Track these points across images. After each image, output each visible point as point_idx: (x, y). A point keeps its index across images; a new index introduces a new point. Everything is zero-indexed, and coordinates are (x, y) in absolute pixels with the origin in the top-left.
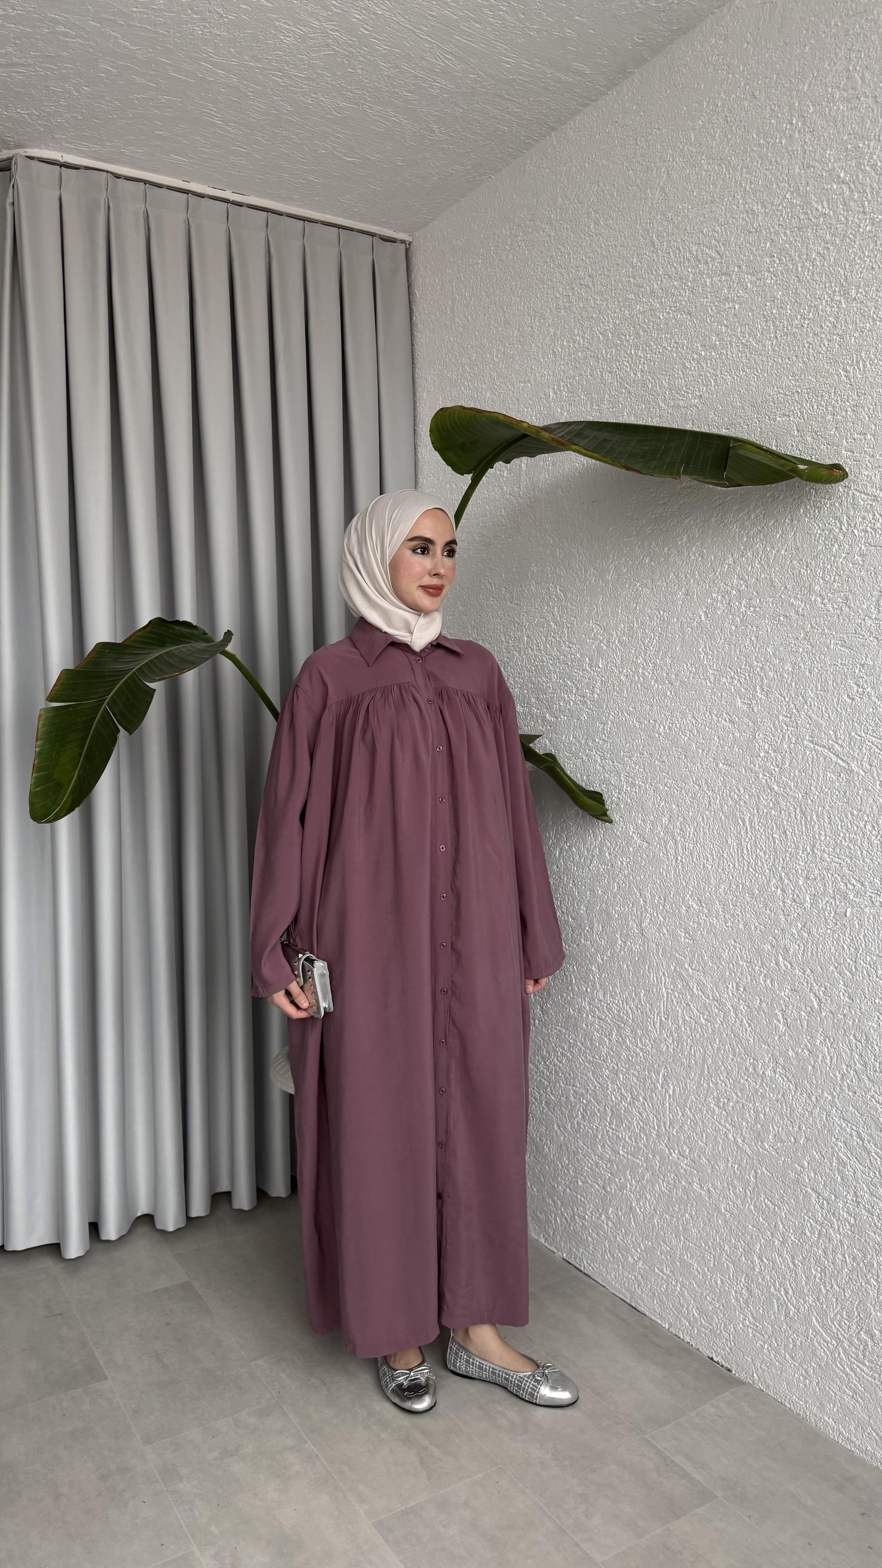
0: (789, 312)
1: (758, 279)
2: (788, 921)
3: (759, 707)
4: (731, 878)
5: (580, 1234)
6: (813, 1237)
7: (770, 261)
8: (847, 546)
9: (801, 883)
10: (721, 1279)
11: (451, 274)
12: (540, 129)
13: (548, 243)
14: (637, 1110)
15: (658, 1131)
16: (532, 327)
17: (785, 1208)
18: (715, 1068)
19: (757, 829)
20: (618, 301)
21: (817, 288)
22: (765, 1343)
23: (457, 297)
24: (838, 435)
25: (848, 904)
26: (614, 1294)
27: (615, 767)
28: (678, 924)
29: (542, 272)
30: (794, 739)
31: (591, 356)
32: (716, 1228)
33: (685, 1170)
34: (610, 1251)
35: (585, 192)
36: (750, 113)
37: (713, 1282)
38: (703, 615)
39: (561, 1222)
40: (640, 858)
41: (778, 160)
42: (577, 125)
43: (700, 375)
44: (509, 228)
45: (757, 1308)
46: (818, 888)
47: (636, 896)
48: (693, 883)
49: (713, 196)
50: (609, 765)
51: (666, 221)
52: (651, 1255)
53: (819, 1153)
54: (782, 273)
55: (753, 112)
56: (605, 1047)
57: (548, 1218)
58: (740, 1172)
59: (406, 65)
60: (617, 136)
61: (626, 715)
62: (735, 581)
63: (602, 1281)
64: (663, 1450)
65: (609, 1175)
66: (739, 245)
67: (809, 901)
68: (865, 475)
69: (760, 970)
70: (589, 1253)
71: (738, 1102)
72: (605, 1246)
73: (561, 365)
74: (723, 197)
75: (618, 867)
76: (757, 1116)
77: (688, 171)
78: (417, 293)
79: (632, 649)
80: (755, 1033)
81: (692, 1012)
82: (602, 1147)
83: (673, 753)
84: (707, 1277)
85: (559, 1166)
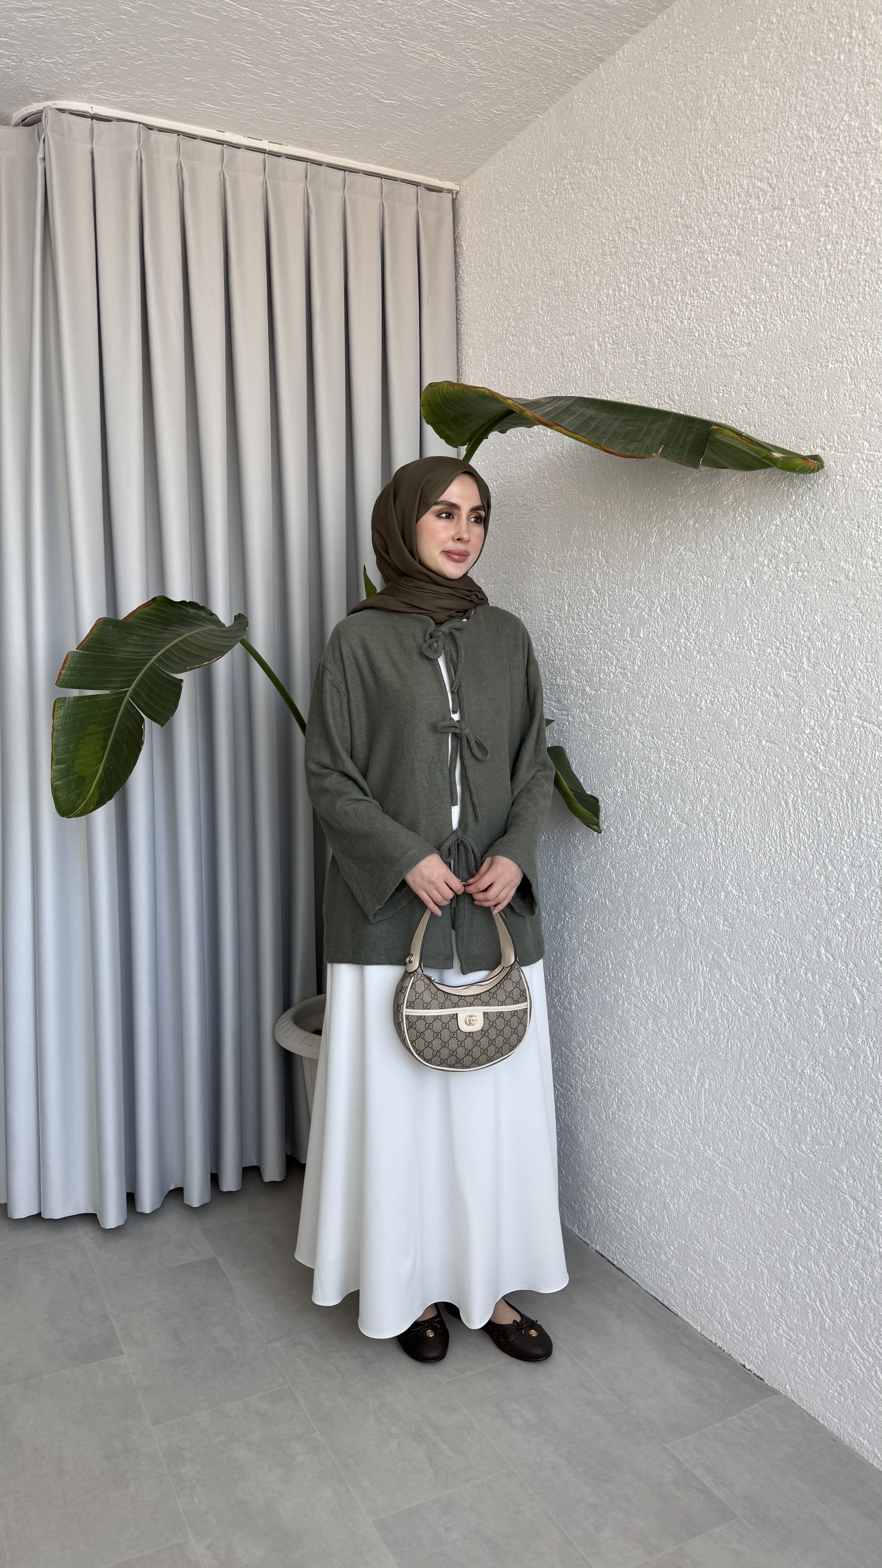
0: (844, 247)
1: (811, 213)
2: (831, 910)
3: (806, 680)
4: (772, 863)
5: (614, 1227)
6: (851, 1247)
7: (826, 192)
9: (845, 870)
10: (755, 1284)
11: (497, 222)
12: (586, 61)
13: (594, 184)
14: (673, 1103)
15: (693, 1126)
16: (577, 276)
17: (823, 1214)
18: (753, 1064)
19: (800, 811)
20: (666, 244)
21: (875, 218)
22: (798, 1354)
23: (504, 248)
27: (654, 744)
28: (716, 910)
29: (588, 217)
30: (841, 714)
32: (751, 1230)
33: (720, 1168)
34: (642, 1246)
35: (632, 127)
36: (806, 29)
37: (747, 1286)
38: (748, 580)
39: (595, 1214)
40: (678, 840)
41: (836, 78)
42: (626, 55)
43: (749, 321)
44: (555, 171)
45: (791, 1317)
46: (863, 876)
47: (674, 880)
48: (733, 868)
49: (765, 124)
51: (716, 153)
52: (684, 1254)
53: (858, 1159)
54: (837, 204)
55: (811, 28)
56: (640, 1036)
57: (582, 1207)
58: (776, 1173)
60: (667, 64)
61: (667, 688)
62: (782, 543)
63: (635, 1277)
64: (683, 1462)
65: (644, 1168)
66: (793, 176)
67: (854, 890)
69: (800, 962)
70: (622, 1247)
71: (775, 1101)
72: (638, 1241)
73: (605, 315)
74: (777, 123)
75: (656, 849)
76: (795, 1116)
77: (740, 97)
78: (464, 245)
79: (674, 618)
80: (794, 1028)
81: (730, 1004)
82: (636, 1139)
83: (715, 729)
84: (741, 1281)
85: (593, 1156)
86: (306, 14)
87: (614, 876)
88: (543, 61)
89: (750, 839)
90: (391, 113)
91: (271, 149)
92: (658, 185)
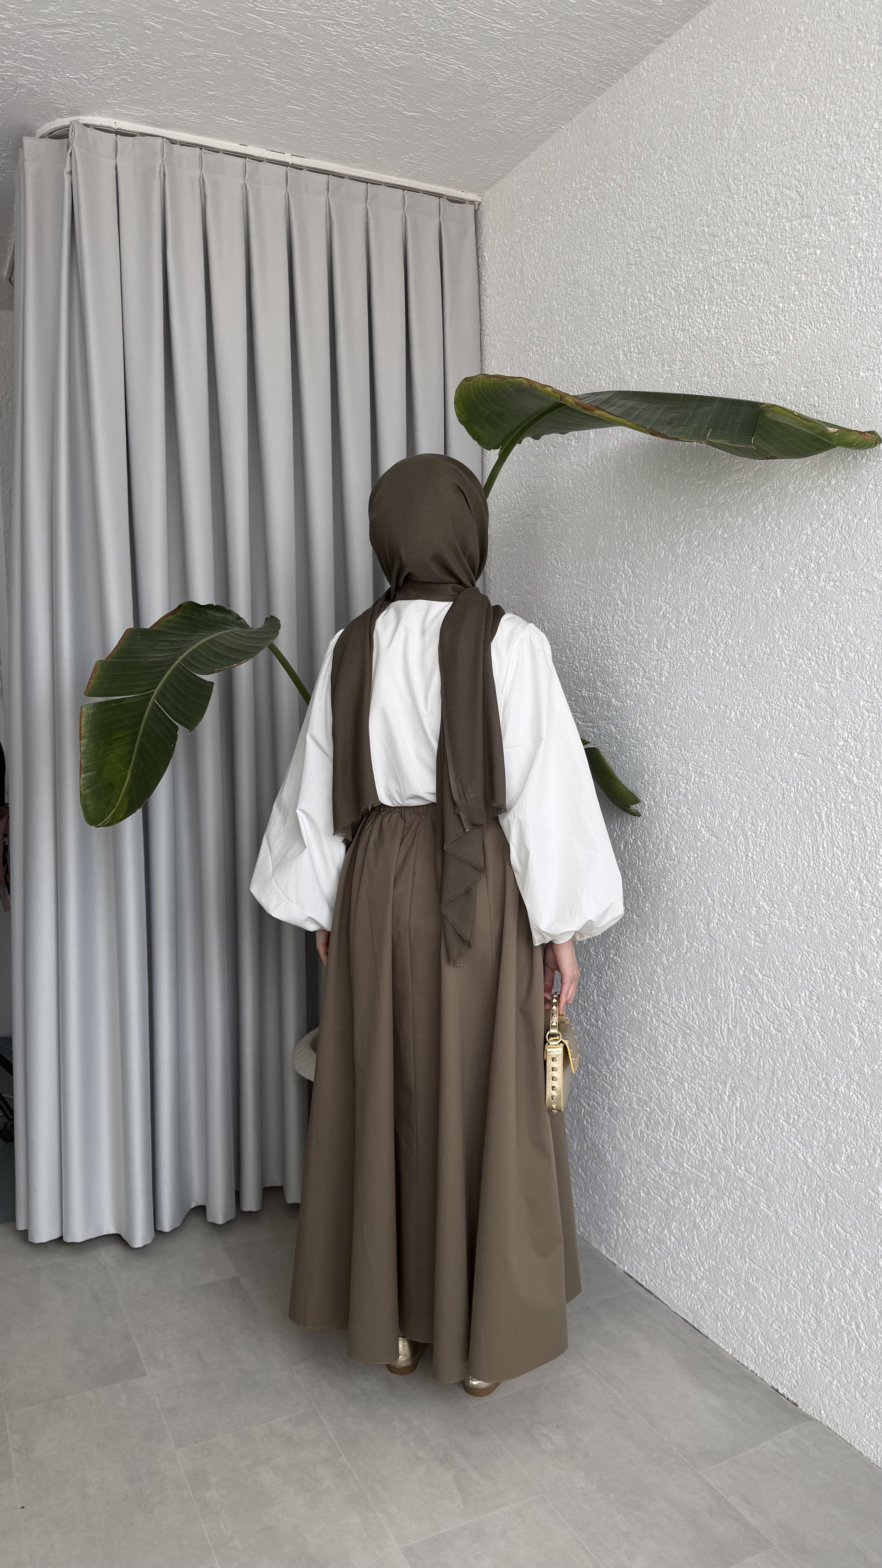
0: (875, 254)
1: (841, 220)
2: (865, 926)
3: (838, 691)
4: (805, 877)
5: (642, 1247)
7: (855, 200)
10: (788, 1306)
11: (520, 233)
12: (610, 71)
13: (619, 194)
14: (703, 1121)
15: (724, 1145)
16: (602, 286)
17: (858, 1236)
18: (785, 1082)
19: (834, 824)
20: (692, 253)
22: (833, 1379)
23: (527, 259)
26: (676, 1313)
27: (683, 756)
28: (747, 925)
29: (613, 227)
30: (875, 726)
31: (662, 314)
32: (784, 1251)
33: (751, 1188)
34: (672, 1268)
35: (658, 137)
36: (835, 36)
37: (780, 1309)
38: (778, 591)
39: (623, 1234)
40: (708, 854)
41: (866, 86)
42: (651, 64)
43: (777, 329)
44: (579, 181)
45: (826, 1341)
47: (703, 895)
48: (764, 882)
49: (793, 132)
50: (677, 753)
51: (743, 162)
52: (714, 1275)
54: (868, 212)
55: (839, 35)
56: (670, 1054)
57: (609, 1227)
58: (810, 1193)
59: (463, 5)
60: (693, 74)
61: (695, 699)
62: (813, 552)
63: (664, 1298)
64: (717, 1489)
65: (673, 1188)
66: (822, 184)
69: (834, 978)
70: (651, 1268)
71: (808, 1119)
72: (667, 1262)
73: (631, 324)
74: (805, 131)
75: (685, 863)
76: (829, 1135)
77: (767, 106)
78: (486, 256)
79: (702, 629)
80: (828, 1046)
81: (762, 1020)
82: (665, 1158)
83: (745, 741)
84: (773, 1303)
85: (621, 1175)
86: (330, 27)
87: (642, 890)
88: (567, 71)
89: (782, 853)
90: (414, 125)
91: (294, 162)
92: (684, 195)
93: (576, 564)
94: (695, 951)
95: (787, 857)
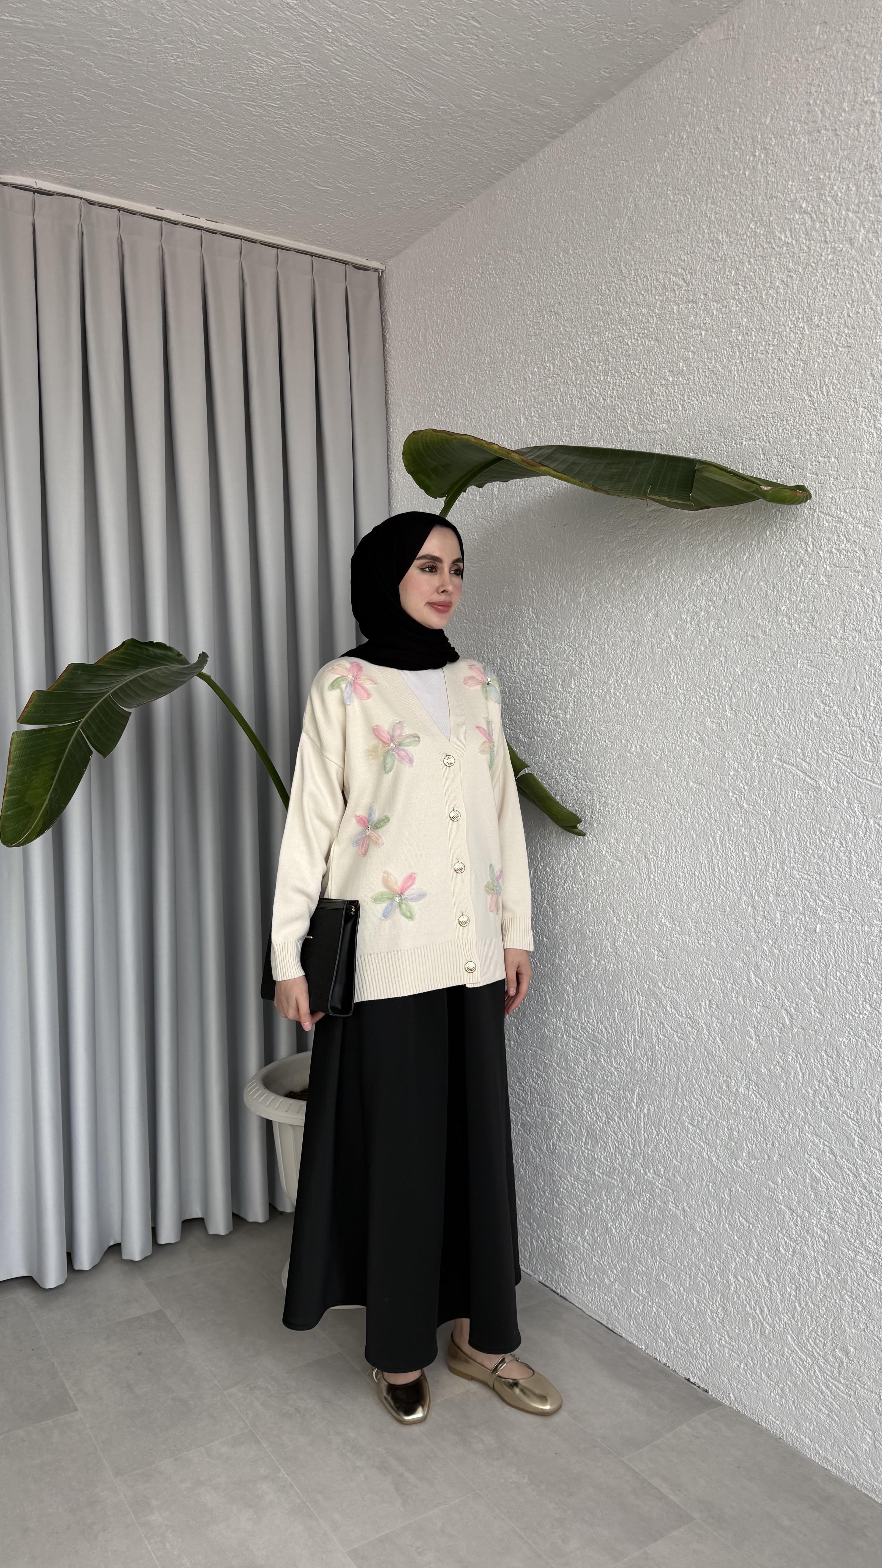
0: (754, 338)
1: (723, 307)
2: (759, 937)
3: (729, 726)
4: (703, 896)
5: (556, 1256)
6: (788, 1255)
7: (735, 289)
8: (813, 567)
10: (697, 1298)
11: (423, 301)
12: (509, 160)
13: (518, 271)
14: (613, 1129)
15: (633, 1151)
16: (503, 354)
17: (760, 1225)
18: (689, 1086)
19: (728, 847)
20: (588, 328)
21: (781, 314)
22: (740, 1363)
23: (430, 325)
24: (803, 459)
25: (817, 919)
26: (591, 1316)
27: (588, 787)
28: (651, 942)
29: (513, 300)
30: (762, 757)
32: (691, 1247)
33: (660, 1189)
34: (586, 1273)
35: (554, 222)
37: (689, 1302)
38: (672, 636)
39: (537, 1245)
40: (613, 877)
41: (742, 190)
42: (546, 156)
43: (668, 400)
44: (480, 256)
45: (733, 1327)
46: (788, 905)
47: (609, 915)
48: (665, 901)
49: (679, 226)
50: (582, 785)
51: (633, 250)
52: (627, 1277)
53: (792, 1170)
54: (747, 301)
55: (718, 145)
56: (580, 1068)
58: (715, 1190)
59: (377, 96)
60: (585, 168)
61: (598, 735)
62: (704, 601)
63: (579, 1304)
64: (640, 1473)
65: (585, 1196)
66: (705, 273)
67: (779, 918)
68: (829, 497)
69: (732, 987)
70: (566, 1275)
71: (711, 1120)
72: (581, 1268)
73: (531, 391)
74: (689, 226)
75: (591, 886)
76: (731, 1134)
77: (654, 201)
78: (390, 321)
79: (603, 670)
80: (728, 1050)
81: (666, 1030)
82: (577, 1168)
83: (645, 772)
84: (683, 1297)
85: (535, 1188)
86: (252, 107)
87: (551, 914)
90: (324, 198)
91: (208, 226)
92: (579, 275)
93: (482, 609)
94: (602, 968)
95: (685, 877)
